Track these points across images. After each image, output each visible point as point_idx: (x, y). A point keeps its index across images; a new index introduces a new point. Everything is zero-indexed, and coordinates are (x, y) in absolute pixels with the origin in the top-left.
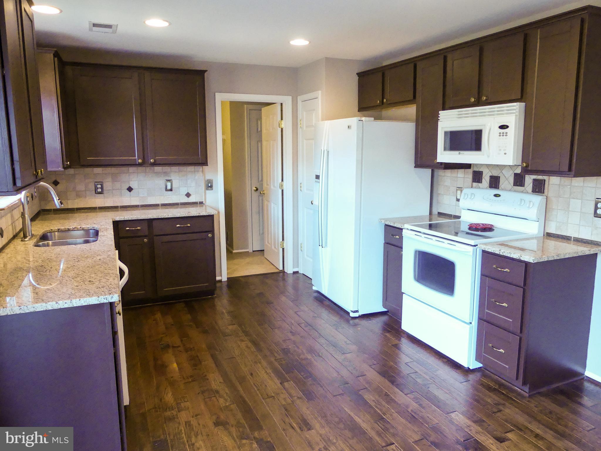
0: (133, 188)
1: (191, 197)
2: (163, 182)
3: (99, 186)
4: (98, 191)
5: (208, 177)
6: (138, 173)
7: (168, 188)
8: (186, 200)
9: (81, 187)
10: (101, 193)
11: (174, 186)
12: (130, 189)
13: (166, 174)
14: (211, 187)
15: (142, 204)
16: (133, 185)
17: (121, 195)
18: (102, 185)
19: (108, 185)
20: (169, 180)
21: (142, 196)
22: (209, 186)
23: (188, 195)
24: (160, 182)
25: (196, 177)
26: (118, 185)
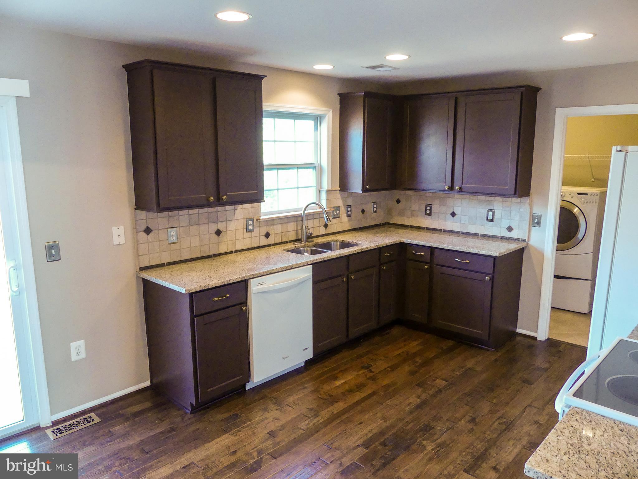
0: (456, 214)
1: (512, 232)
2: (485, 211)
3: (428, 208)
4: (427, 212)
5: (536, 211)
6: (462, 199)
7: (489, 218)
8: (506, 234)
9: (415, 207)
10: (429, 214)
11: (496, 217)
12: (453, 214)
13: (489, 202)
14: (538, 223)
15: (463, 231)
16: (457, 211)
17: (445, 219)
18: (431, 207)
19: (435, 209)
20: (491, 210)
21: (463, 222)
22: (536, 221)
23: (510, 229)
24: (482, 211)
25: (522, 210)
26: (443, 209)
